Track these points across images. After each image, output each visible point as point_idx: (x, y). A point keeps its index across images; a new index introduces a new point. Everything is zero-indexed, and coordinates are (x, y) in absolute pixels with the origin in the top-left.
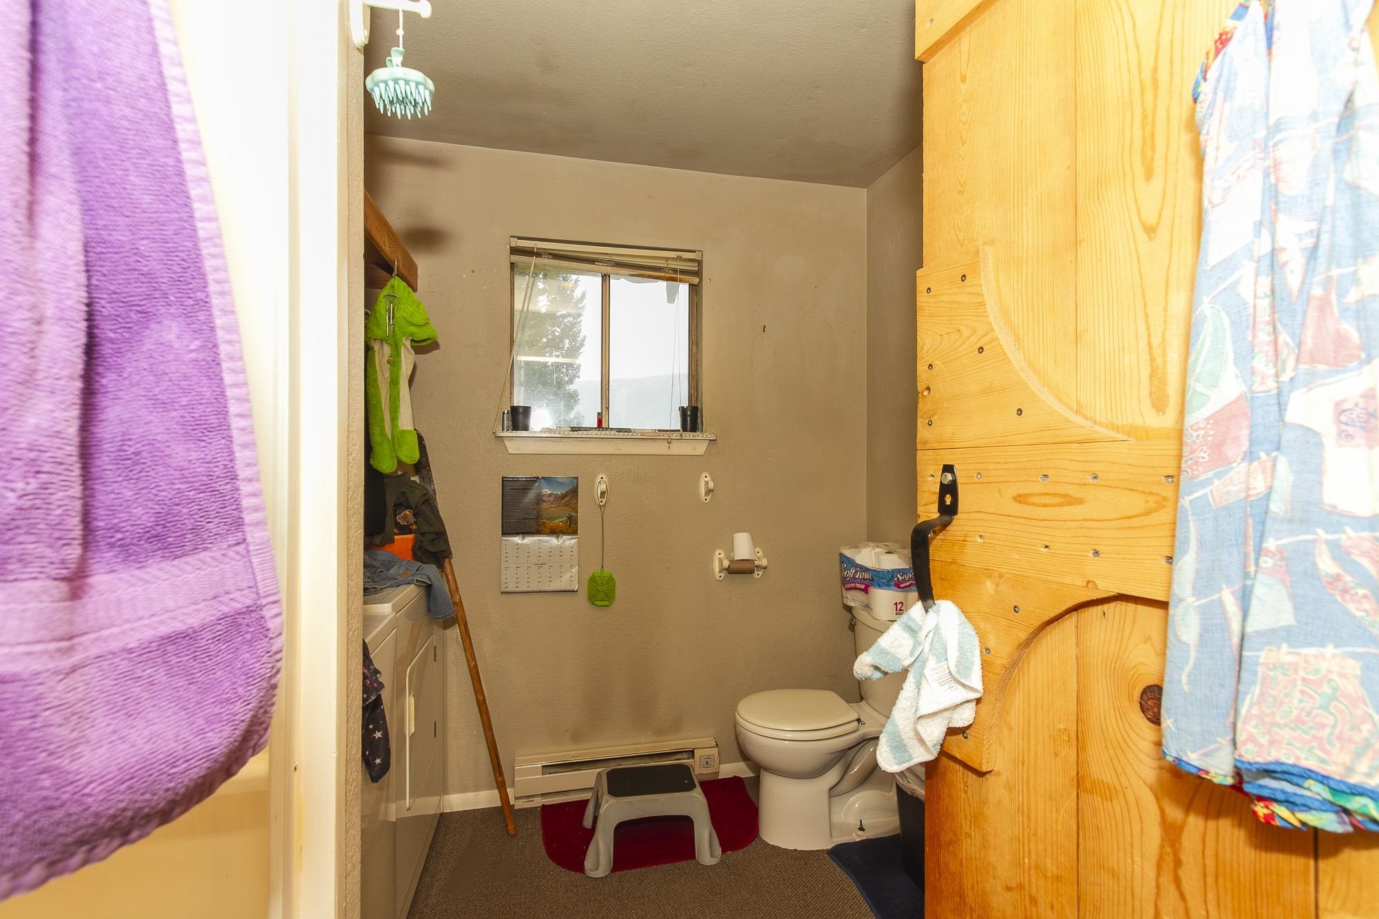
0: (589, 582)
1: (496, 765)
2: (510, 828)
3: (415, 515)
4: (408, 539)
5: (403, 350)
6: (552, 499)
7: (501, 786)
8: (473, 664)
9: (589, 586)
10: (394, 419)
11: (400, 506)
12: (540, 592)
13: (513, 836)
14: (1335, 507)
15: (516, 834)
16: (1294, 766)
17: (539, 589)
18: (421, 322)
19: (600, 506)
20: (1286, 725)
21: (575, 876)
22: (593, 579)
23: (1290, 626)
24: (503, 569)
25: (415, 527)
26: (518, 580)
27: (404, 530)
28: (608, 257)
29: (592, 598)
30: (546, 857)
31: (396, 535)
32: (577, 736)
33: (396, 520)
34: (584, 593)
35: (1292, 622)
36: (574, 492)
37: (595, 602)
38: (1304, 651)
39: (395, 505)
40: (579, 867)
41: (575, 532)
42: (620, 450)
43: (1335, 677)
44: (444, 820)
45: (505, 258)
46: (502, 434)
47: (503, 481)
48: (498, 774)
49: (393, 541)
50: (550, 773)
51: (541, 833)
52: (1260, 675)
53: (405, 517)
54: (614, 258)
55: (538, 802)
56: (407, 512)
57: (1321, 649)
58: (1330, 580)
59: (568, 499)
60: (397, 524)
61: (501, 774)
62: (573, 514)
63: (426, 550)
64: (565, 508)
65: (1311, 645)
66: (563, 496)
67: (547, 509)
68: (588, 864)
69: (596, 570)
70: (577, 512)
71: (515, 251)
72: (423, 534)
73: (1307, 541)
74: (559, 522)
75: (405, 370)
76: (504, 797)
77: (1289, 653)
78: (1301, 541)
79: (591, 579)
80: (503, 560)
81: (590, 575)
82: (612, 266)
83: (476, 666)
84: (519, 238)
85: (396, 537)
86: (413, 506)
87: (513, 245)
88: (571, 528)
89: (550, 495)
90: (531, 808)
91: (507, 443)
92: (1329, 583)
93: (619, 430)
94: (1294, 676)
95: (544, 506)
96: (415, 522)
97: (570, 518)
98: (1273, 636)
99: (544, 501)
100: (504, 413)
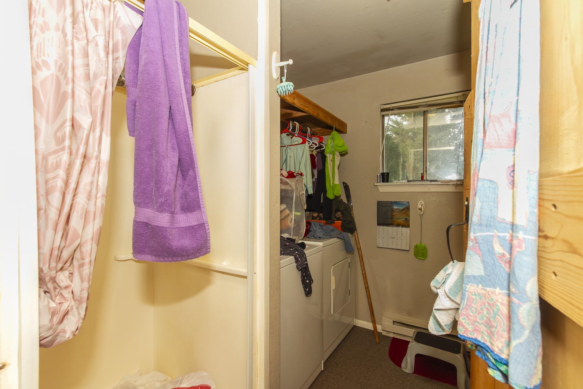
0: (414, 248)
1: (372, 313)
2: (377, 339)
3: (342, 214)
4: (339, 222)
5: (336, 156)
6: (398, 211)
7: (374, 322)
8: (364, 272)
9: (414, 249)
10: (333, 180)
11: (337, 210)
12: (393, 249)
13: (378, 343)
14: (504, 220)
15: (379, 343)
16: (484, 343)
17: (392, 248)
18: (341, 145)
19: (420, 215)
20: (482, 323)
21: (397, 367)
22: (416, 247)
23: (482, 276)
24: (377, 238)
25: (342, 218)
26: (383, 243)
27: (338, 219)
28: (425, 103)
29: (416, 254)
30: (388, 355)
31: (336, 221)
32: (409, 314)
33: (335, 215)
34: (412, 252)
35: (483, 273)
36: (408, 208)
37: (417, 257)
38: (488, 289)
39: (336, 210)
40: (399, 365)
41: (408, 226)
42: (430, 190)
43: (499, 304)
44: (355, 328)
45: (378, 114)
46: (378, 184)
47: (378, 203)
48: (372, 317)
49: (334, 223)
50: (398, 325)
51: (389, 346)
52: (467, 296)
53: (338, 215)
54: (428, 103)
55: (392, 335)
56: (339, 213)
57: (494, 289)
58: (500, 256)
59: (405, 211)
60: (336, 217)
61: (374, 317)
62: (407, 218)
63: (346, 227)
64: (404, 215)
65: (490, 287)
66: (403, 210)
67: (396, 215)
68: (403, 365)
69: (418, 243)
70: (409, 217)
71: (382, 110)
72: (344, 221)
73: (490, 236)
74: (401, 221)
75: (337, 162)
76: (375, 327)
77: (482, 289)
78: (487, 235)
79: (415, 246)
80: (378, 234)
81: (415, 245)
82: (427, 107)
83: (365, 273)
84: (384, 105)
85: (335, 221)
86: (341, 211)
87: (382, 108)
88: (406, 224)
89: (397, 209)
90: (388, 336)
91: (379, 188)
92: (499, 257)
93: (431, 181)
94: (485, 301)
95: (395, 213)
96: (342, 217)
97: (406, 219)
98: (475, 279)
99: (394, 211)
100: (378, 176)
